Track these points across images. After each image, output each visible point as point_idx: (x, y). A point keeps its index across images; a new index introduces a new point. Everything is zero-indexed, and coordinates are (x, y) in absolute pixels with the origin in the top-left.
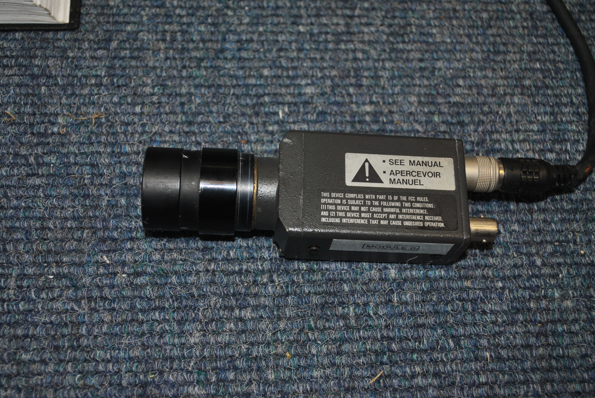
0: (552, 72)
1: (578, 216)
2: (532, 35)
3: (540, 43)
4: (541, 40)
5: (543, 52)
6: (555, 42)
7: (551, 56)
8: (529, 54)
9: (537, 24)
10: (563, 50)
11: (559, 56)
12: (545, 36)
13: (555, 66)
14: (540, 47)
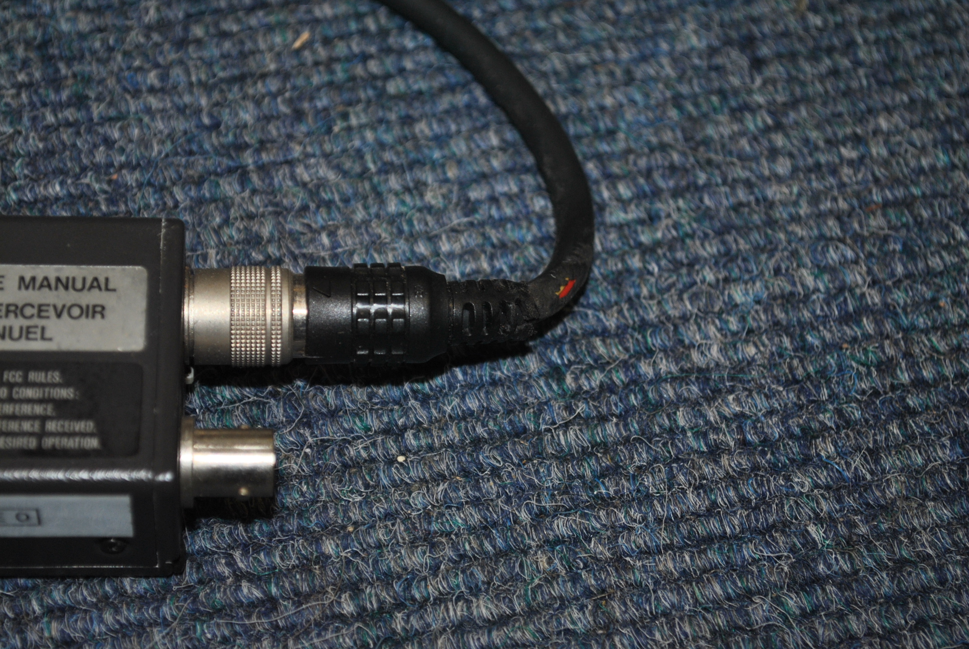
0: (101, 198)
1: (166, 610)
2: (44, 104)
3: (68, 124)
4: (70, 114)
5: (74, 145)
6: (112, 112)
7: (100, 156)
8: (32, 160)
9: (57, 70)
10: (136, 132)
11: (122, 150)
12: (80, 101)
13: (110, 182)
14: (66, 135)
